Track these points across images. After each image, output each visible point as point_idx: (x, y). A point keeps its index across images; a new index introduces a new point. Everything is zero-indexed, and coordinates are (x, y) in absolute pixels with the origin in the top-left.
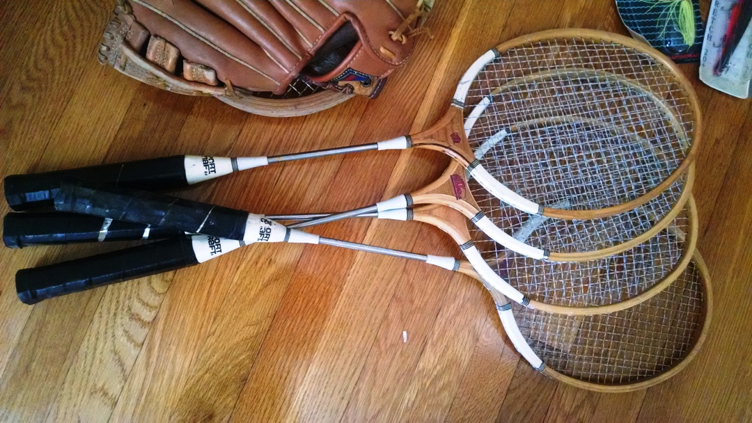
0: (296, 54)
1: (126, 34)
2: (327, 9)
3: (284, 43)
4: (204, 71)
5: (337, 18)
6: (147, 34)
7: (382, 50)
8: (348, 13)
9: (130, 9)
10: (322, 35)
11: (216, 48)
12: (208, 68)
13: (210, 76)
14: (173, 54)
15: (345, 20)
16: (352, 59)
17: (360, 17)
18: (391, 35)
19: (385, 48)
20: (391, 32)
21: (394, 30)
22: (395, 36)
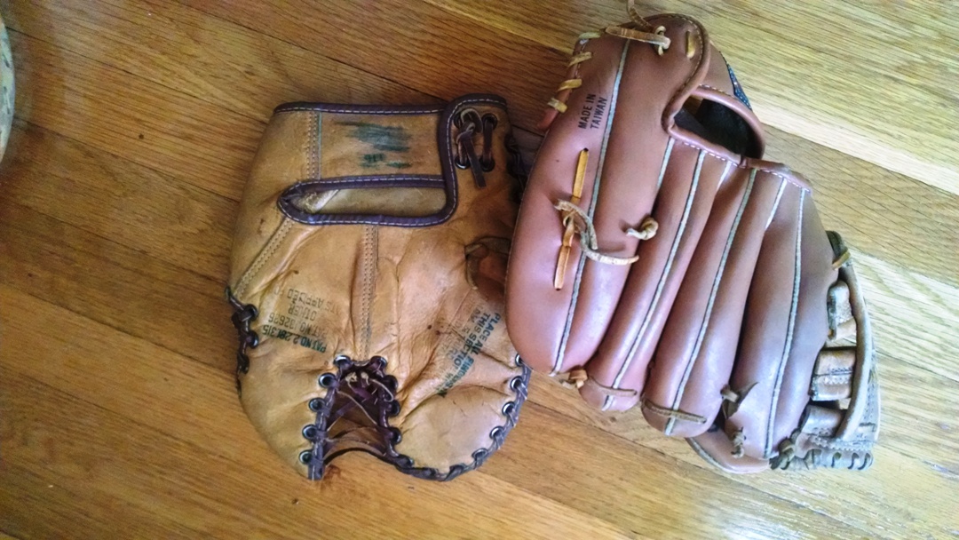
0: (752, 180)
1: (824, 437)
2: (670, 160)
3: (745, 203)
4: (837, 305)
5: (676, 140)
6: (813, 409)
7: (691, 54)
8: (664, 126)
9: (786, 443)
10: (709, 152)
11: (796, 300)
12: (831, 303)
13: (841, 295)
14: (828, 362)
15: (676, 127)
16: (717, 92)
17: (663, 106)
18: (664, 50)
19: (687, 50)
20: (660, 51)
21: (654, 48)
22: (664, 43)
